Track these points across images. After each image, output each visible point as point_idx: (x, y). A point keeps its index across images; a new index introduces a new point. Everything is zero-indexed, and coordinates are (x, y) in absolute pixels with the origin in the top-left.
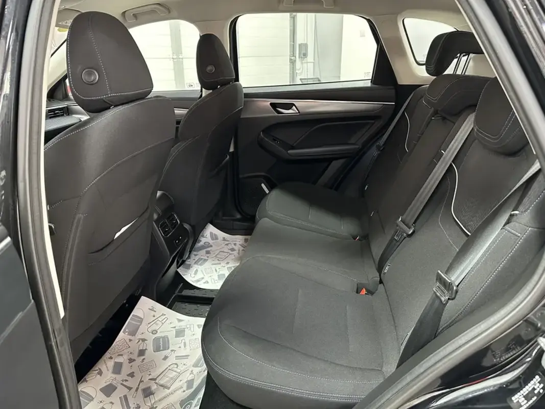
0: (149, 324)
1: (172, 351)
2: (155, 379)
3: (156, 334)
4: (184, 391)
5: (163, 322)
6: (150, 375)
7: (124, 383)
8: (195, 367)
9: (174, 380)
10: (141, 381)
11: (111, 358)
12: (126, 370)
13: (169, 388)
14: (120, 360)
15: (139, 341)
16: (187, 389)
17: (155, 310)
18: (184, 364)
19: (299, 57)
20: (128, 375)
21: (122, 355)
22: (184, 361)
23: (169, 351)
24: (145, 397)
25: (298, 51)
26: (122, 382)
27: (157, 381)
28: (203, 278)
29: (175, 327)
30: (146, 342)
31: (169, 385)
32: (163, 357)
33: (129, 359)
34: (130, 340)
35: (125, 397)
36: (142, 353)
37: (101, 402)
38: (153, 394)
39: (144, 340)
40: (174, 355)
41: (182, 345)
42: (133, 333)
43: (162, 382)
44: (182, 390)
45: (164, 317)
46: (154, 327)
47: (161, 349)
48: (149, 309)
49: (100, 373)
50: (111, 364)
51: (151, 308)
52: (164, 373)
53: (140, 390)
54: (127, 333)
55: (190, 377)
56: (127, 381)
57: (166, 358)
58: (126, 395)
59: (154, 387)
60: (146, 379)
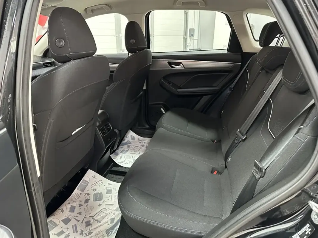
0: (92, 185)
1: (104, 201)
2: (93, 217)
3: (96, 191)
4: (109, 224)
5: (100, 184)
6: (90, 214)
7: (75, 217)
8: (116, 211)
9: (103, 218)
10: (85, 217)
11: (69, 203)
12: (77, 210)
13: (100, 222)
14: (74, 204)
15: (86, 195)
16: (111, 223)
17: (96, 177)
18: (110, 209)
19: (189, 37)
20: (78, 214)
21: (75, 202)
22: (110, 207)
23: (102, 201)
24: (87, 226)
25: (188, 33)
26: (74, 217)
27: (94, 218)
28: (125, 161)
29: (106, 188)
30: (90, 195)
31: (100, 220)
32: (98, 204)
33: (79, 205)
34: (81, 194)
35: (75, 225)
36: (87, 201)
37: (62, 227)
38: (91, 225)
39: (88, 194)
40: (105, 203)
41: (110, 199)
42: (83, 190)
43: (97, 219)
44: (108, 223)
45: (101, 182)
46: (95, 187)
47: (98, 200)
48: (93, 177)
49: (62, 211)
50: (69, 206)
51: (94, 176)
52: (98, 214)
53: (84, 222)
54: (79, 190)
55: (113, 217)
56: (77, 216)
57: (100, 205)
58: (76, 224)
59: (92, 221)
60: (88, 216)
